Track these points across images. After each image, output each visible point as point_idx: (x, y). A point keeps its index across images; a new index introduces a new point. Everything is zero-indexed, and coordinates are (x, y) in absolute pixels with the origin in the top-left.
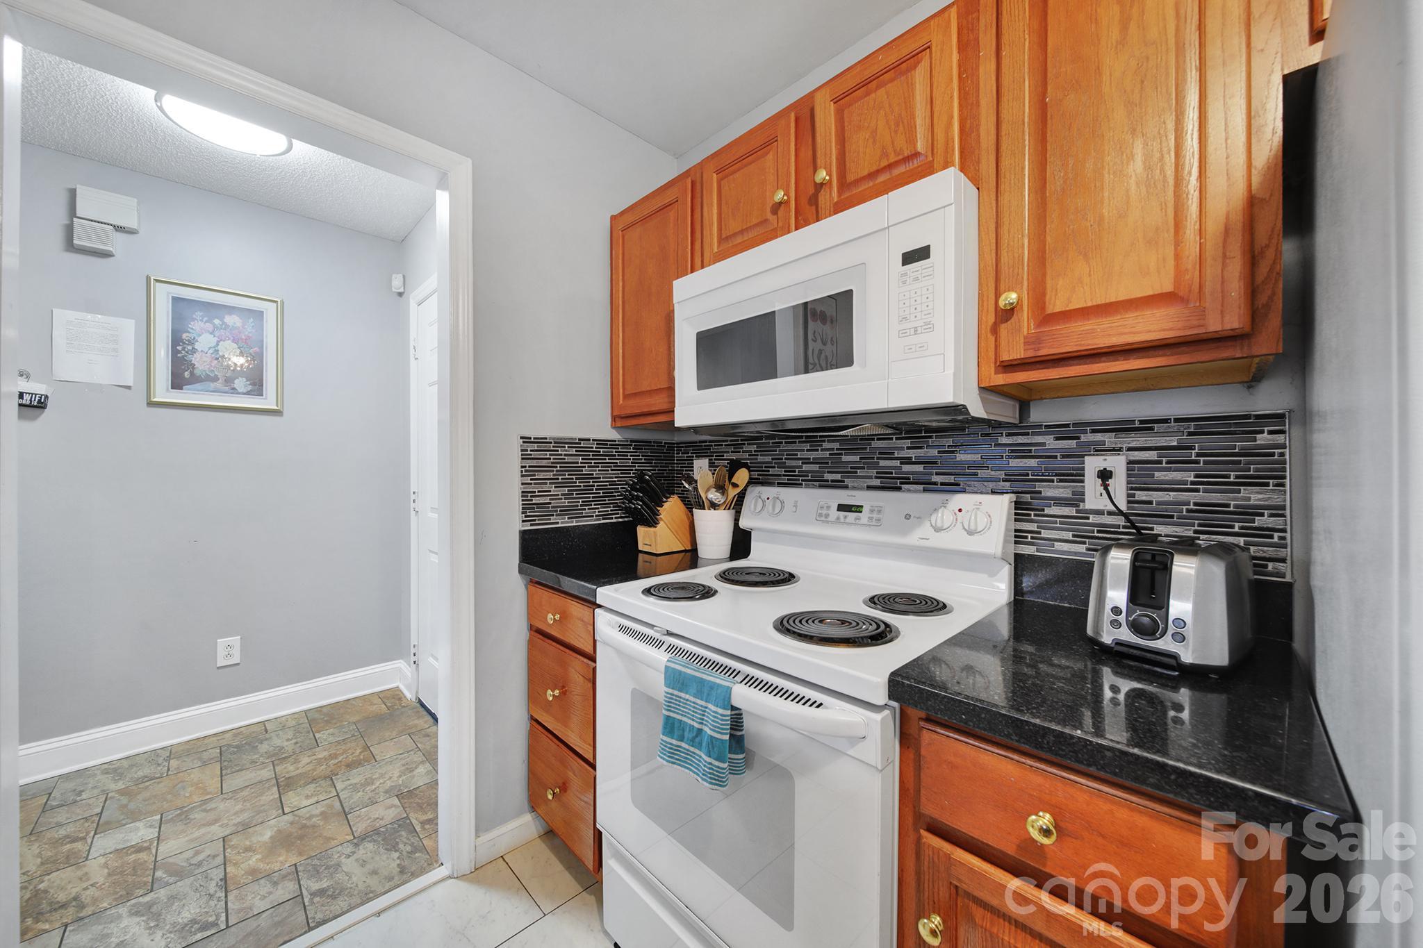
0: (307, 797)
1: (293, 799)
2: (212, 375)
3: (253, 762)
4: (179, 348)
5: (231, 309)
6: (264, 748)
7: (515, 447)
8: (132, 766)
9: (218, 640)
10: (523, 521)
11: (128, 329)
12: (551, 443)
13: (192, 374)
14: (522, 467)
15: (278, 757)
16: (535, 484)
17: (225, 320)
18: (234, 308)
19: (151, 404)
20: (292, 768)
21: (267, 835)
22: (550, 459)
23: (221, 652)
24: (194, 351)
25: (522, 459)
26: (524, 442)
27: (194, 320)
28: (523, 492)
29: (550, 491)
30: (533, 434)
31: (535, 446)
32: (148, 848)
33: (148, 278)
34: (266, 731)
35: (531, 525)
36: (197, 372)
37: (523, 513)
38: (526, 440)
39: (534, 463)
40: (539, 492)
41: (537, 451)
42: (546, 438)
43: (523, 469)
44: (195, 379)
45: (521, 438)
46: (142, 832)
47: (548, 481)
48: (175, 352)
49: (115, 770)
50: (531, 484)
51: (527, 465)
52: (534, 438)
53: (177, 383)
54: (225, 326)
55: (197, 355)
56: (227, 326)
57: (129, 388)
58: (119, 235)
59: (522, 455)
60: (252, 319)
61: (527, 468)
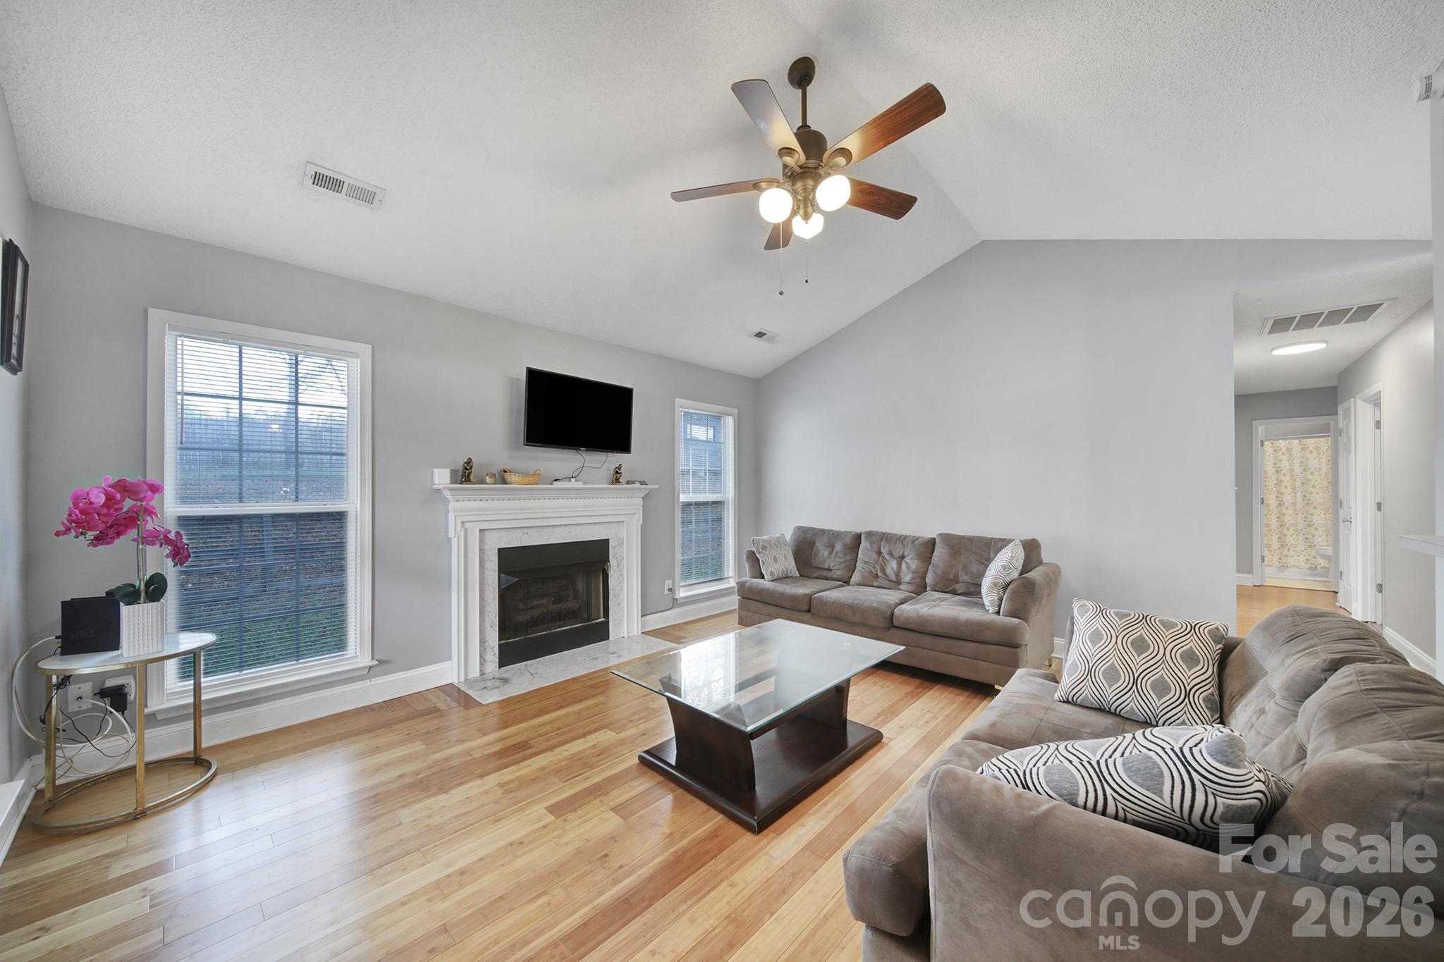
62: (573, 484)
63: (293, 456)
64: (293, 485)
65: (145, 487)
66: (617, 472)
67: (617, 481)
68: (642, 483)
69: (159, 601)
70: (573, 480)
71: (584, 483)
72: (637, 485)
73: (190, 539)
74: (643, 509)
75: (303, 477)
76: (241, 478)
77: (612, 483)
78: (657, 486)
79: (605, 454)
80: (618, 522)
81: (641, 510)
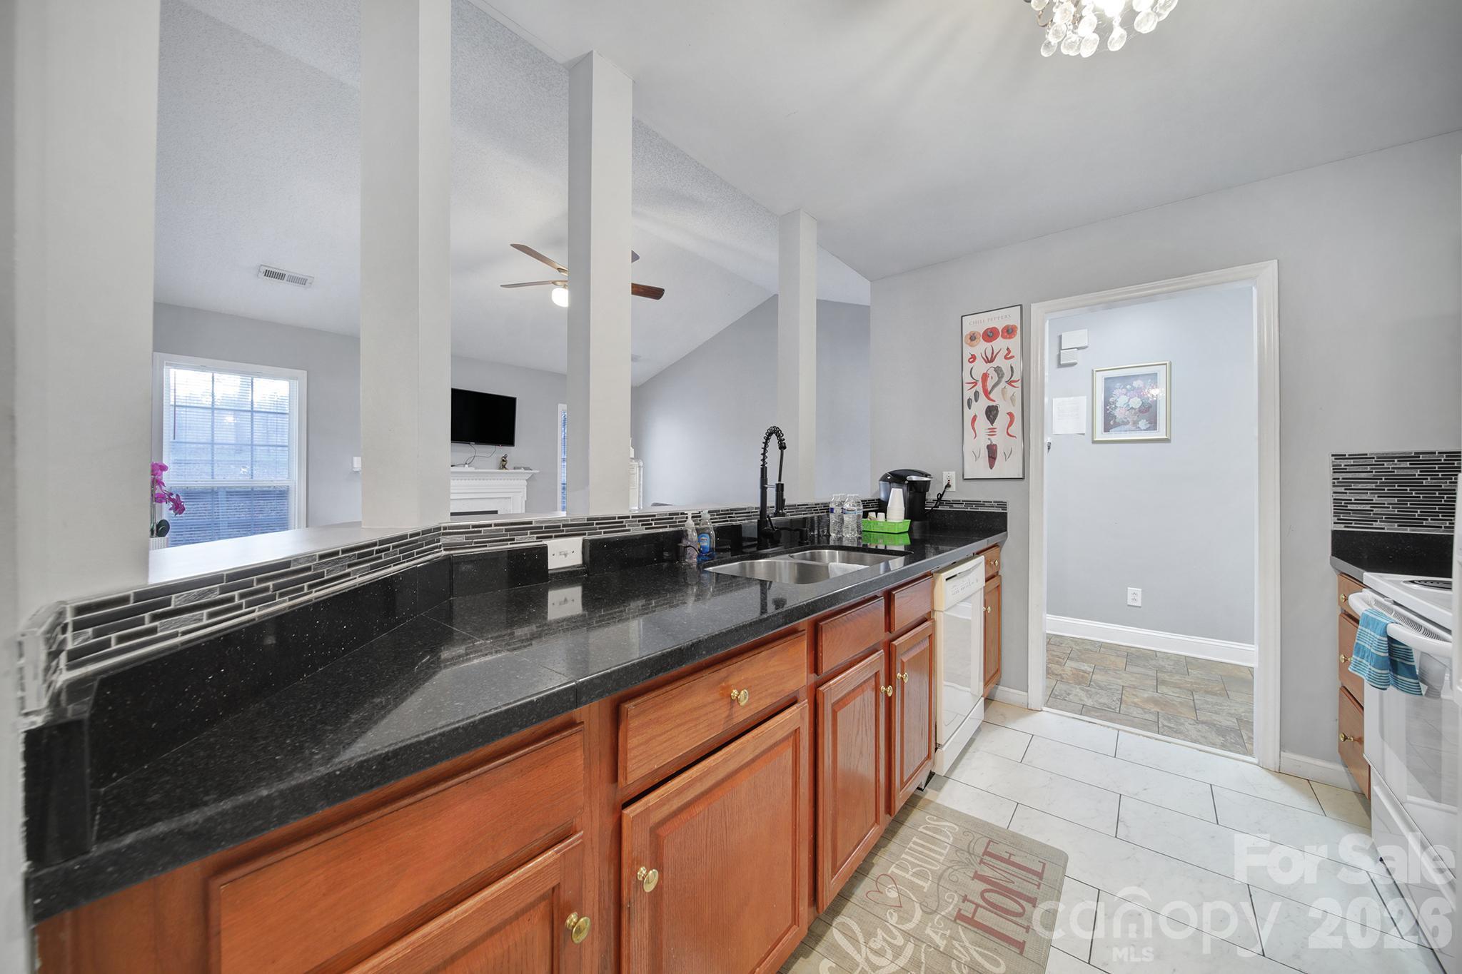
0: (1173, 692)
1: (1163, 689)
2: (1125, 420)
3: (1144, 665)
4: (1108, 407)
5: (1136, 377)
6: (1153, 662)
7: (1328, 463)
8: (1083, 643)
9: (1129, 588)
10: (1335, 523)
11: (1084, 401)
12: (1374, 458)
13: (1115, 422)
14: (1334, 479)
15: (1160, 669)
16: (1350, 493)
17: (1134, 385)
18: (1138, 376)
19: (1094, 442)
20: (1167, 677)
21: (1146, 696)
22: (1372, 472)
23: (1130, 597)
24: (1116, 407)
25: (1334, 472)
26: (1336, 459)
27: (1115, 389)
28: (1334, 499)
29: (1372, 500)
30: (1347, 451)
31: (1352, 462)
32: (1089, 674)
33: (1093, 371)
34: (1156, 656)
35: (1345, 527)
36: (1117, 420)
37: (1335, 516)
38: (1339, 457)
39: (1350, 475)
40: (1355, 500)
41: (1352, 465)
42: (1366, 455)
43: (1336, 481)
44: (1116, 425)
45: (1333, 455)
46: (1086, 667)
47: (1369, 492)
48: (1106, 410)
49: (1076, 641)
50: (1346, 493)
51: (1341, 477)
52: (1350, 455)
53: (1107, 429)
54: (1133, 389)
55: (1118, 410)
56: (1135, 388)
57: (1083, 434)
58: (1080, 351)
59: (1333, 469)
60: (1150, 380)
61: (1340, 480)
62: (467, 468)
63: (250, 447)
64: (249, 467)
65: (158, 467)
66: (503, 460)
67: (504, 467)
68: (526, 469)
69: (164, 536)
70: (467, 466)
71: (476, 468)
72: (522, 470)
73: (186, 499)
74: (527, 489)
75: (256, 462)
76: (212, 463)
77: (500, 469)
78: (538, 471)
79: (494, 447)
80: (506, 498)
81: (525, 490)
